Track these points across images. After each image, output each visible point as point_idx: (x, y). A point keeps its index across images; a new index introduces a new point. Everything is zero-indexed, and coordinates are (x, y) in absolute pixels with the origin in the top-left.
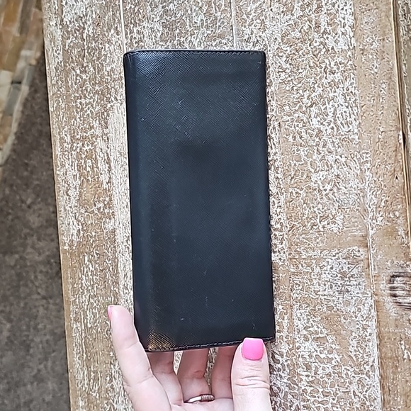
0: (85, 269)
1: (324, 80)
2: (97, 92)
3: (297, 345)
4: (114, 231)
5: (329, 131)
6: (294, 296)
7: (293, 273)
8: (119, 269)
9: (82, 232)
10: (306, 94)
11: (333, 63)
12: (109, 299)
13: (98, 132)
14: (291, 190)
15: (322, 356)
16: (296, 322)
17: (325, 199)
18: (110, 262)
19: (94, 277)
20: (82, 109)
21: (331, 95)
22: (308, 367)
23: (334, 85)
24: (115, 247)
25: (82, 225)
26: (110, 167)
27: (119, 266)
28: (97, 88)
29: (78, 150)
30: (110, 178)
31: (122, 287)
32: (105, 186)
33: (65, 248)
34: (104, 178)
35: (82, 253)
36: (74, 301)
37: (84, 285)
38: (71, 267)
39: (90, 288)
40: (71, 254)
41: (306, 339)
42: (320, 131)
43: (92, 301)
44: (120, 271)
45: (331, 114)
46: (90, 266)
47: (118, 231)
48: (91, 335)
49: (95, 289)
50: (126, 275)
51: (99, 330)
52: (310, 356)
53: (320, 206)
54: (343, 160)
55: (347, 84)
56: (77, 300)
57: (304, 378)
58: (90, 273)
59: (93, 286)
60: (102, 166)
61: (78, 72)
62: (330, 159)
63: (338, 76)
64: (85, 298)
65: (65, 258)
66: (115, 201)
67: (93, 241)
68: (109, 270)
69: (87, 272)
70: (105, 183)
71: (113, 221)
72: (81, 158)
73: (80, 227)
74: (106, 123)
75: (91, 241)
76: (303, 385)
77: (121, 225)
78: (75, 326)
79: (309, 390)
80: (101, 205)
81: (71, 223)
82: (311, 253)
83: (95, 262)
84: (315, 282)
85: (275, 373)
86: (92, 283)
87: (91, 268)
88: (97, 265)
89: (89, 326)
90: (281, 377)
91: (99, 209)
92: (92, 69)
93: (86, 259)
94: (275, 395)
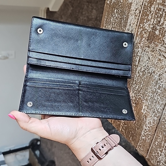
0: (114, 15)
4: (131, 4)
8: (128, 21)
18: (125, 16)
19: (117, 20)
24: (129, 11)
27: (129, 20)
31: (127, 29)
33: (108, 2)
35: (114, 7)
37: (111, 21)
38: (108, 12)
39: (113, 23)
40: (110, 6)
44: (128, 22)
46: (116, 15)
47: (133, 4)
49: (115, 25)
50: (130, 25)
56: (107, 26)
58: (115, 18)
64: (110, 27)
65: (107, 7)
67: (121, 4)
68: (124, 20)
69: (114, 16)
75: (120, 4)
77: (135, 2)
83: (119, 13)
86: (115, 22)
88: (119, 15)
93: (115, 11)
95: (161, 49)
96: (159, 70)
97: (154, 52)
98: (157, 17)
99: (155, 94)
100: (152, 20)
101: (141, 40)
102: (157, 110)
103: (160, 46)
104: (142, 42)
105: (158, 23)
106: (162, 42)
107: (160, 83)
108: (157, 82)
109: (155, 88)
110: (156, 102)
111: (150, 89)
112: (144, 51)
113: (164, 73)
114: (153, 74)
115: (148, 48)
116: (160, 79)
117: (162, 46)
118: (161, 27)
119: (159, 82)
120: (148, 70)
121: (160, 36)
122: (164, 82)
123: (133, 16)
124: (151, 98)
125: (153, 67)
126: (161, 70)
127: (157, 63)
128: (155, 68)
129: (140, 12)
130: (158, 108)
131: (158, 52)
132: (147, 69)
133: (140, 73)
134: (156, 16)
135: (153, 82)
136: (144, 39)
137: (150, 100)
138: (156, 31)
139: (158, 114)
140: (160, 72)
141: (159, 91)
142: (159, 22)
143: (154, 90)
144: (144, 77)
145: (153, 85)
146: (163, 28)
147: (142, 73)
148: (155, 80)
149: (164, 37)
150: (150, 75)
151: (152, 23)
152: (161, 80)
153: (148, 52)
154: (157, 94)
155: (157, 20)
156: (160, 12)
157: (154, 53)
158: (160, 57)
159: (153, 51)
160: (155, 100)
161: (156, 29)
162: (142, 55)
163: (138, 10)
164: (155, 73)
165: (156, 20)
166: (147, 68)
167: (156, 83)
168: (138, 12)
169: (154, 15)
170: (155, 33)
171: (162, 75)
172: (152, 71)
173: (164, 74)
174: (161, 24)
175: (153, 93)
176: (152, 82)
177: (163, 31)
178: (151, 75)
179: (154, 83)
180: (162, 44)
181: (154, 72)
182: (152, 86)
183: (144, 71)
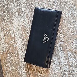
0: (8, 57)
1: (68, 7)
2: (9, 16)
3: (69, 59)
4: (17, 46)
5: (71, 16)
6: (67, 50)
7: (66, 45)
9: (6, 49)
10: (64, 10)
11: (69, 3)
12: (17, 62)
13: (10, 25)
14: (63, 29)
15: (75, 60)
16: (68, 55)
17: (72, 29)
18: (16, 54)
20: (4, 21)
21: (70, 9)
22: (72, 63)
23: (70, 7)
24: (17, 50)
26: (14, 32)
27: (19, 54)
28: (8, 15)
29: (4, 30)
30: (14, 35)
32: (13, 37)
34: (13, 35)
35: (7, 54)
36: (6, 66)
37: (8, 61)
38: (4, 58)
40: (3, 55)
41: (71, 58)
42: (69, 16)
43: (11, 64)
45: (70, 13)
46: (10, 56)
47: (18, 46)
50: (21, 56)
52: (73, 61)
53: (71, 31)
54: (75, 21)
55: (73, 7)
57: (72, 66)
58: (10, 58)
59: (11, 61)
60: (12, 32)
61: (2, 13)
62: (72, 21)
63: (71, 5)
64: (9, 64)
66: (16, 40)
67: (10, 50)
68: (16, 56)
70: (13, 36)
71: (16, 44)
72: (5, 32)
73: (6, 48)
74: (12, 23)
76: (72, 67)
77: (19, 45)
78: (6, 72)
79: (73, 68)
80: (12, 41)
81: (3, 47)
82: (70, 40)
84: (72, 46)
87: (10, 57)
88: (12, 56)
89: (11, 70)
90: (66, 67)
91: (12, 42)
92: (6, 12)
93: (9, 55)
94: (65, 71)
108: (52, 72)
119: (53, 71)
122: (55, 69)
123: (21, 51)
132: (43, 70)
133: (40, 75)
141: (56, 76)
147: (41, 74)
150: (46, 72)
163: (22, 47)
168: (22, 48)
176: (50, 74)
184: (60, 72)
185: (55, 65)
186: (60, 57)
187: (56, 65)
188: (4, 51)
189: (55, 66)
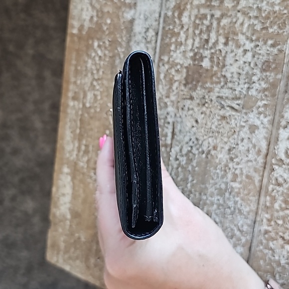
0: (93, 54)
9: (95, 19)
19: (102, 62)
24: (130, 36)
25: (97, 11)
33: (74, 32)
35: (92, 38)
37: (89, 68)
38: (78, 51)
39: (95, 71)
40: (79, 38)
43: (96, 84)
48: (88, 113)
49: (101, 73)
51: (98, 110)
58: (97, 59)
59: (98, 70)
64: (88, 80)
65: (72, 41)
71: (133, 11)
73: (95, 14)
77: (142, 17)
81: (86, 9)
83: (106, 48)
85: (283, 166)
87: (100, 54)
88: (107, 52)
89: (88, 105)
93: (96, 44)
94: (279, 185)
95: (221, 95)
96: (226, 140)
97: (206, 105)
98: (200, 34)
99: (227, 195)
100: (190, 42)
101: (170, 88)
102: (239, 230)
103: (217, 89)
104: (173, 91)
105: (204, 45)
106: (222, 79)
107: (235, 167)
108: (226, 166)
109: (223, 182)
110: (232, 213)
111: (212, 187)
112: (182, 109)
113: (239, 142)
114: (213, 152)
115: (189, 102)
116: (232, 159)
117: (222, 87)
118: (213, 51)
119: (231, 165)
120: (198, 146)
121: (215, 68)
122: (243, 161)
124: (219, 205)
125: (210, 137)
126: (231, 139)
127: (219, 127)
128: (216, 139)
129: (157, 34)
130: (239, 224)
131: (217, 104)
132: (196, 145)
133: (181, 159)
134: (197, 32)
135: (216, 168)
136: (176, 85)
137: (218, 211)
138: (202, 61)
139: (242, 238)
140: (229, 144)
141: (236, 185)
142: (207, 41)
143: (223, 186)
144: (193, 166)
145: (218, 177)
146: (217, 52)
147: (184, 158)
148: (220, 164)
149: (224, 70)
150: (207, 157)
151: (190, 47)
152: (234, 160)
153: (193, 109)
154: (230, 193)
155: (201, 39)
156: (205, 22)
157: (207, 108)
158: (222, 112)
159: (204, 105)
160: (229, 208)
161: (202, 58)
162: (179, 120)
164: (219, 149)
165: (197, 40)
166: (196, 142)
167: (225, 171)
168: (151, 33)
169: (191, 30)
170: (201, 65)
171: (234, 148)
172: (209, 147)
173: (240, 146)
174: (210, 44)
175: (221, 193)
176: (214, 171)
177: (220, 58)
178: (209, 156)
179: (218, 171)
180: (222, 84)
181: (215, 148)
182: (215, 178)
183: (190, 151)
184: (257, 178)
185: (251, 146)
186: (283, 123)
187: (254, 146)
188: (87, 24)
189: (248, 151)
